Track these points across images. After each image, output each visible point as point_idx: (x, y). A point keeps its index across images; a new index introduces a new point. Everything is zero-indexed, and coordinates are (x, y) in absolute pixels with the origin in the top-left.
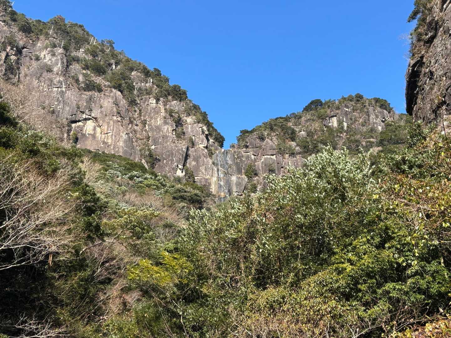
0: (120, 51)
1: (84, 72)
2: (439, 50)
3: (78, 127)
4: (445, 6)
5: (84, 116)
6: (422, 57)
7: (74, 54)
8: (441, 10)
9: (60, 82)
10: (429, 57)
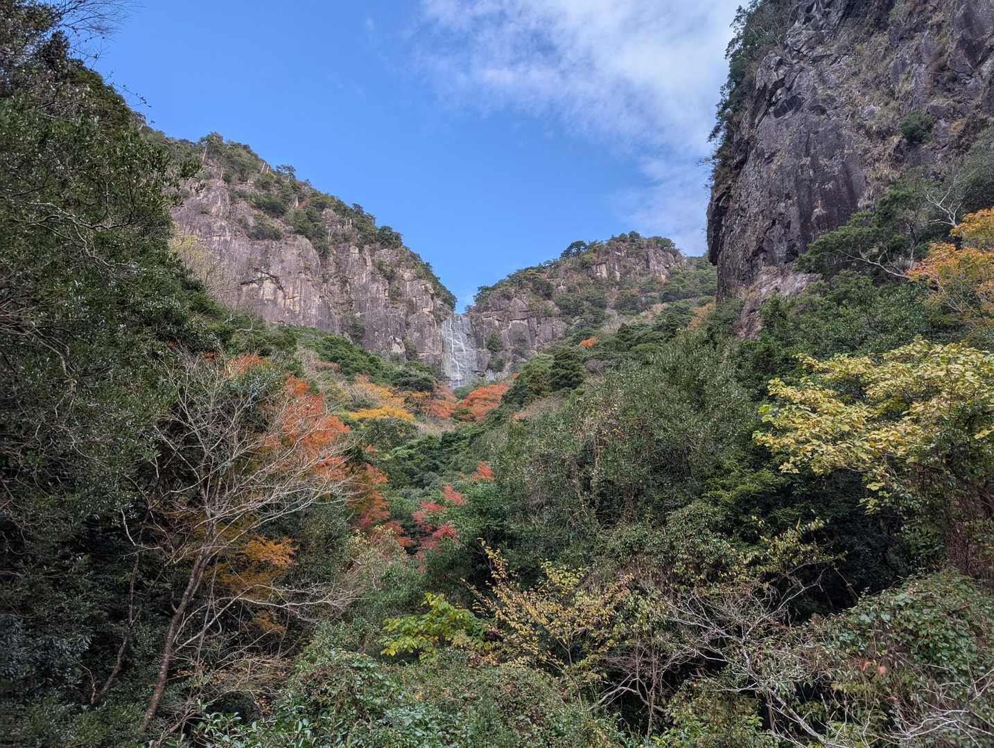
0: (303, 181)
1: (256, 212)
2: (751, 179)
3: (252, 290)
4: (756, 121)
5: (259, 275)
6: (729, 188)
7: (238, 188)
8: (752, 125)
9: (222, 228)
10: (738, 188)
